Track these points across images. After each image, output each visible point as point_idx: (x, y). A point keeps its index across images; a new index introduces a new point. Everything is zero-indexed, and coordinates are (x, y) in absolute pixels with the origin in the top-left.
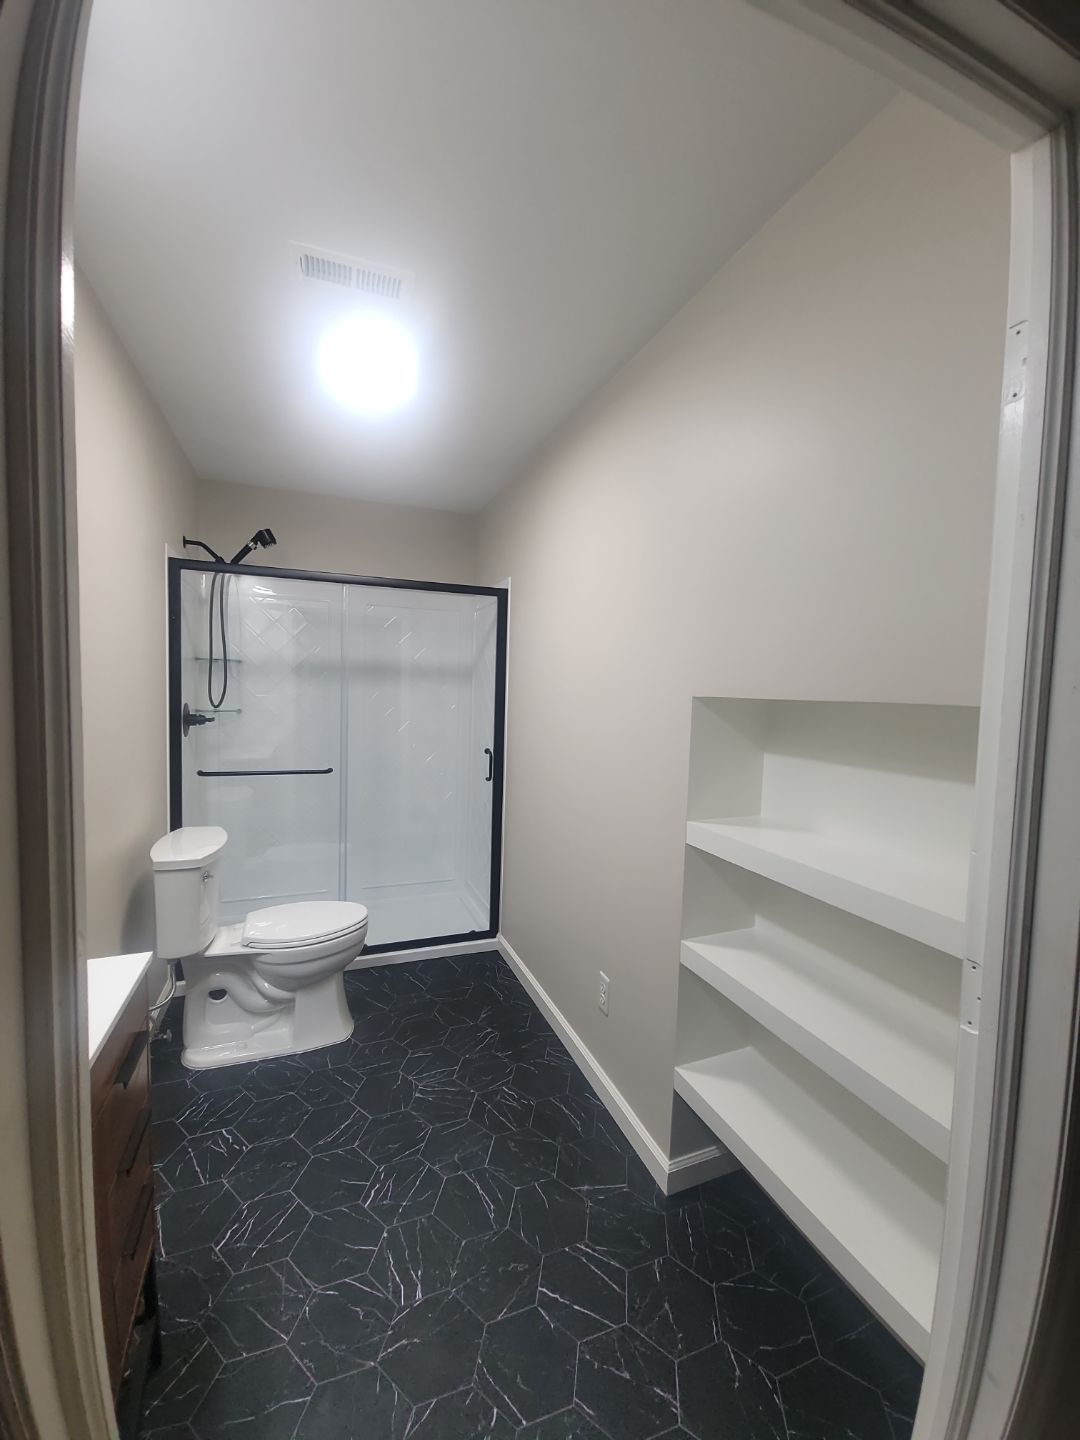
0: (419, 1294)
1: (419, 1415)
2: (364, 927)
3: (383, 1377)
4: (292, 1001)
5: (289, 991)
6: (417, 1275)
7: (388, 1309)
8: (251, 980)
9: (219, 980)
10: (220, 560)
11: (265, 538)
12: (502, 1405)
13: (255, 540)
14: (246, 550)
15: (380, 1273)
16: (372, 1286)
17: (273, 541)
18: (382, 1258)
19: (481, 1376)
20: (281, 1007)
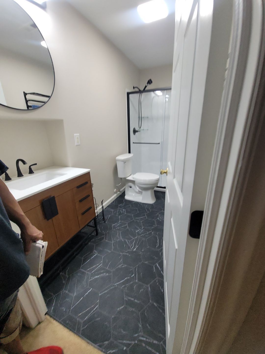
0: (135, 249)
1: (122, 265)
2: (158, 180)
3: (121, 257)
4: (142, 192)
5: (142, 190)
6: (137, 247)
7: (129, 248)
8: (135, 186)
9: (131, 184)
10: (140, 90)
11: (150, 82)
12: (135, 275)
13: (148, 83)
14: (146, 87)
15: (132, 242)
16: (129, 243)
17: (152, 82)
18: (133, 240)
19: (136, 268)
20: (140, 193)
